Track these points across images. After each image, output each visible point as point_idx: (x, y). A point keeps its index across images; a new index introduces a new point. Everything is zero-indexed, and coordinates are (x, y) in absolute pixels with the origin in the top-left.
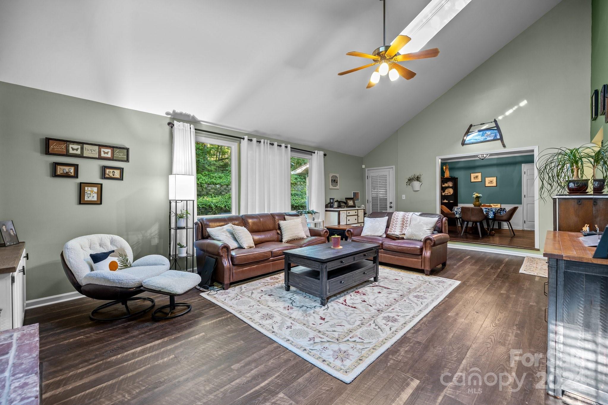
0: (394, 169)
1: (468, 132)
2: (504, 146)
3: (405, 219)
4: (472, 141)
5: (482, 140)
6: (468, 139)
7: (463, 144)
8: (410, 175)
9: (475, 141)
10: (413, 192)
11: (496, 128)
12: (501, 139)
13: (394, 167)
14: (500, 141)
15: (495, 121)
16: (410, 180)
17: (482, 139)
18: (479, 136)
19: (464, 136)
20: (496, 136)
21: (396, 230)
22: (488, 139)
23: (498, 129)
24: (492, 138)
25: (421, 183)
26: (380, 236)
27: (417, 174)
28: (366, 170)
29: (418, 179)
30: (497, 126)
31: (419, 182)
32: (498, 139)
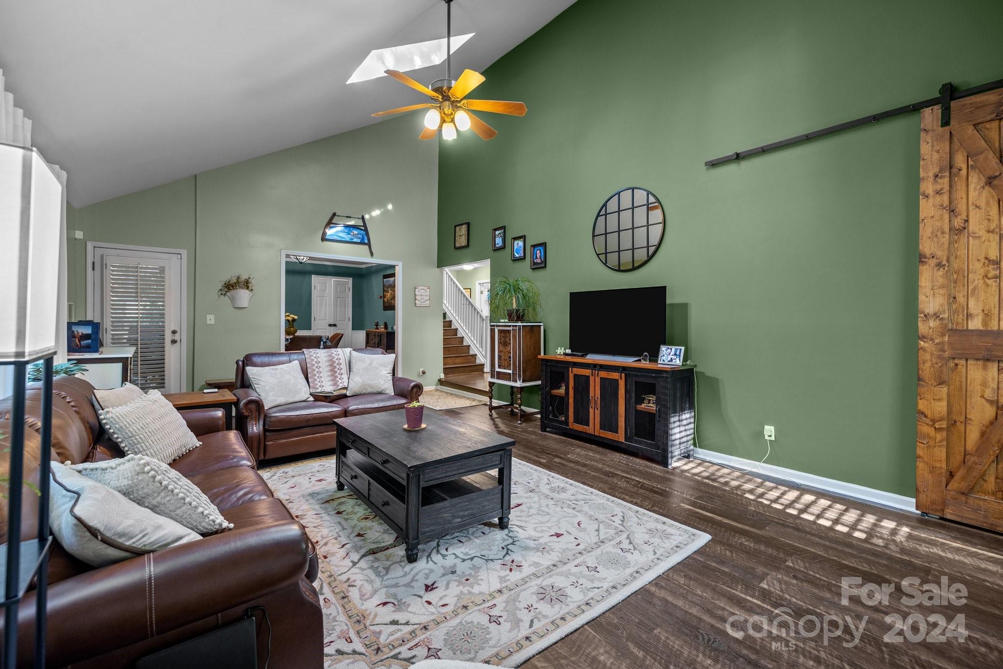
0: (185, 256)
1: (330, 223)
2: (372, 254)
3: (334, 362)
4: (335, 238)
5: (348, 240)
6: (330, 232)
7: (324, 239)
8: (229, 275)
9: (339, 239)
10: (234, 309)
11: (363, 228)
12: (369, 244)
13: (184, 253)
14: (367, 247)
15: (363, 218)
16: (229, 287)
17: (347, 238)
18: (344, 234)
19: (326, 227)
20: (363, 239)
21: (323, 384)
22: (355, 240)
23: (366, 230)
24: (359, 241)
25: (251, 294)
26: (304, 401)
27: (244, 277)
28: (90, 246)
29: (247, 285)
30: (365, 225)
31: (247, 291)
32: (364, 244)
